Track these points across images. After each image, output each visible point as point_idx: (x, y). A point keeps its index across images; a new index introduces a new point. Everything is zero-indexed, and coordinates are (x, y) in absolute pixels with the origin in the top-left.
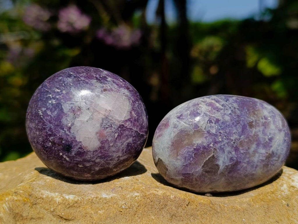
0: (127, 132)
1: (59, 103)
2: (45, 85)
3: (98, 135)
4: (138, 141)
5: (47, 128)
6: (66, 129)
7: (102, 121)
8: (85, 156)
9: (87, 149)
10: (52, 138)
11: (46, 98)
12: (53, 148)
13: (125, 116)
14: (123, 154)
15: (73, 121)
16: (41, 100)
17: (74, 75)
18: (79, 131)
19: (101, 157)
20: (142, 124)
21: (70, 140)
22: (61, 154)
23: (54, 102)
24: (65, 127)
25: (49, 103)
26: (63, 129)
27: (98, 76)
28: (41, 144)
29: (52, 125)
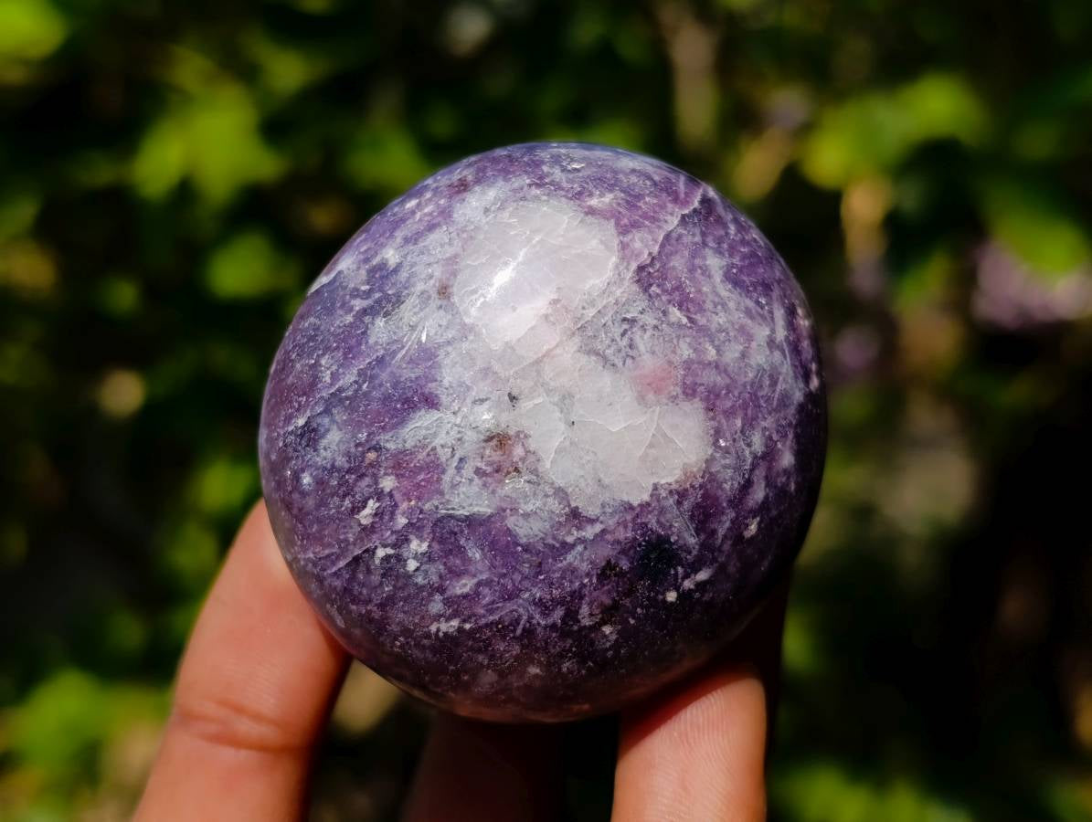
0: (678, 263)
1: (435, 525)
2: (315, 565)
3: (651, 397)
4: (727, 234)
5: (531, 618)
6: (569, 533)
7: (593, 358)
8: (720, 493)
9: (695, 470)
10: (585, 610)
11: (384, 575)
12: (632, 622)
13: (602, 242)
14: (763, 317)
15: (547, 489)
16: (382, 606)
17: (319, 409)
18: (602, 476)
19: (750, 423)
20: (655, 184)
21: (629, 535)
22: (672, 596)
23: (417, 546)
24: (562, 534)
25: (417, 569)
26: (567, 547)
27: (358, 304)
28: (589, 669)
29: (527, 590)
